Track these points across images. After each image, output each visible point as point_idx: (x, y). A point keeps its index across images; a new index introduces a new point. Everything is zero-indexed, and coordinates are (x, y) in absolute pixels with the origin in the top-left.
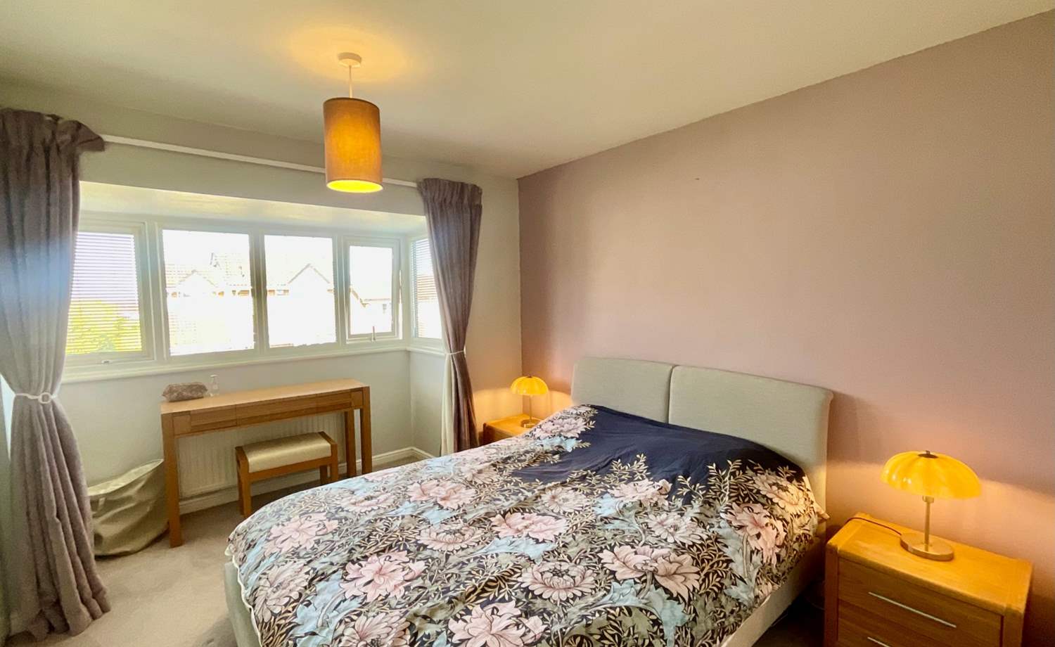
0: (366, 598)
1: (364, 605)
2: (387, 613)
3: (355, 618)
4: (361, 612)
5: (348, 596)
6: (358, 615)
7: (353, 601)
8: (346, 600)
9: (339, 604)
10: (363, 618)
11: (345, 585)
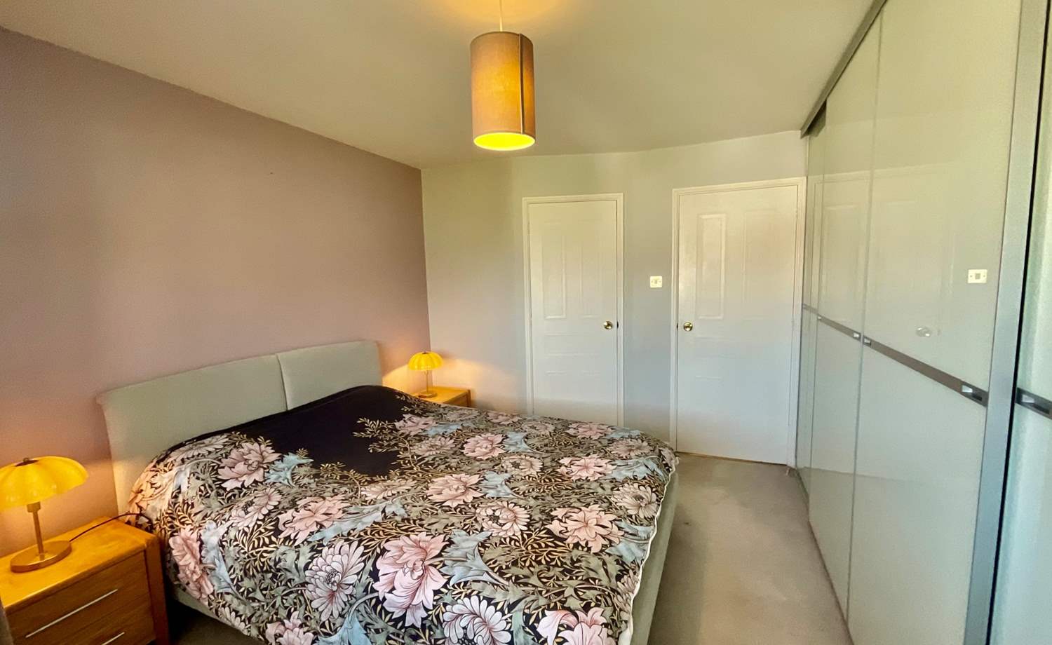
0: (615, 520)
1: (620, 519)
2: (616, 503)
3: (634, 517)
4: (628, 516)
5: (622, 533)
6: (631, 516)
7: (623, 526)
8: (625, 532)
9: (631, 534)
10: (630, 512)
11: (616, 540)
